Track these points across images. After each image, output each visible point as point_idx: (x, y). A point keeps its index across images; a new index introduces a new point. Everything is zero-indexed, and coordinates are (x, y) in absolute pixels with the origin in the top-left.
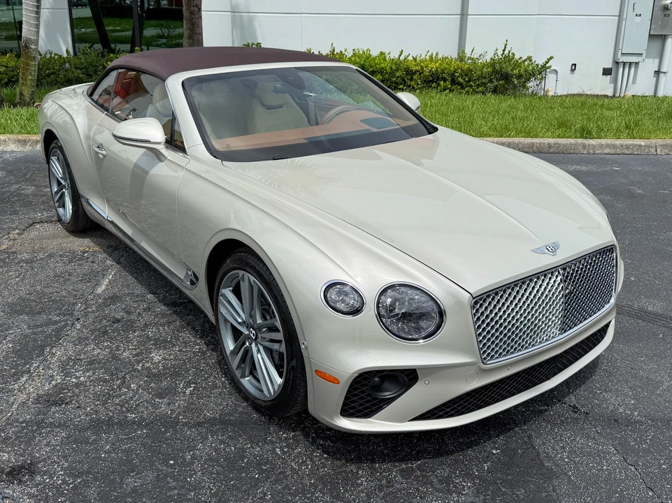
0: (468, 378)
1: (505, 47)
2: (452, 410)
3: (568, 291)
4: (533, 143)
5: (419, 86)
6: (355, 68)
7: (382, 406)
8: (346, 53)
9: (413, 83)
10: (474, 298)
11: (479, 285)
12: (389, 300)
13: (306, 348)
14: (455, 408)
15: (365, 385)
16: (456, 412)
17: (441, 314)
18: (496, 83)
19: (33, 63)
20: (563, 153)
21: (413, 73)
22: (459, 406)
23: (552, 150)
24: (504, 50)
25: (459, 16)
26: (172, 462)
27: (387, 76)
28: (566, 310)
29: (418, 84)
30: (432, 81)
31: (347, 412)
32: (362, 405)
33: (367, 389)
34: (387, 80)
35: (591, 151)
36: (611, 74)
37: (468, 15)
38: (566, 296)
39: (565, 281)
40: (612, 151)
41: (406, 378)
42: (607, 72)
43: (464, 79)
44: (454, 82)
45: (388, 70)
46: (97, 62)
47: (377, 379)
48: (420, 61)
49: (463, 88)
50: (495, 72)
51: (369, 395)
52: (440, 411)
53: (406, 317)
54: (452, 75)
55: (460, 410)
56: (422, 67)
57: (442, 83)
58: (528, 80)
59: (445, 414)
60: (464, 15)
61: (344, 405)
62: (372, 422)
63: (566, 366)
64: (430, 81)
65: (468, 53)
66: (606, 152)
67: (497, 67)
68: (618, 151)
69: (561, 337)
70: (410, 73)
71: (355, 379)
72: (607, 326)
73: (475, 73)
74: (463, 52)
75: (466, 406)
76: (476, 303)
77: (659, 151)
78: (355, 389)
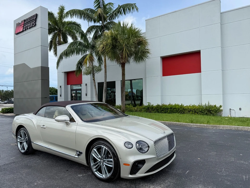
0: (155, 161)
3: (169, 141)
7: (138, 171)
10: (154, 142)
12: (138, 144)
13: (121, 159)
15: (135, 165)
28: (169, 146)
32: (134, 171)
35: (191, 126)
40: (196, 127)
51: (136, 168)
61: (130, 172)
62: (136, 175)
66: (195, 127)
68: (198, 127)
77: (210, 127)
78: (133, 168)
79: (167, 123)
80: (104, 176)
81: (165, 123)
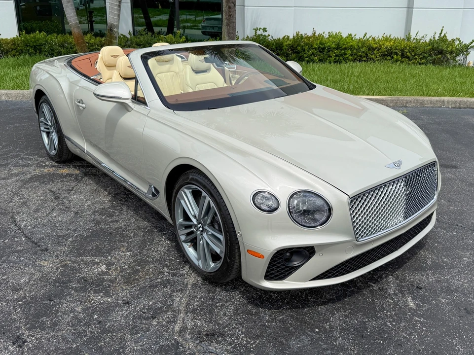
0: (347, 251)
1: (442, 32)
2: (337, 272)
3: (408, 192)
5: (378, 59)
6: (258, 44)
7: (292, 272)
8: (324, 35)
9: (373, 56)
10: (350, 198)
11: (353, 189)
12: (296, 202)
13: (241, 235)
14: (339, 271)
15: (280, 259)
16: (339, 274)
17: (330, 210)
18: (434, 57)
19: (115, 41)
21: (374, 49)
22: (341, 270)
24: (441, 34)
25: (406, 9)
26: (317, 330)
27: (355, 51)
28: (407, 204)
29: (377, 57)
30: (387, 55)
31: (269, 276)
32: (278, 271)
33: (282, 261)
34: (355, 54)
37: (413, 8)
38: (407, 195)
39: (406, 186)
41: (307, 252)
43: (411, 54)
44: (403, 56)
45: (356, 47)
46: (151, 41)
47: (288, 254)
48: (379, 41)
49: (410, 60)
50: (433, 49)
51: (283, 265)
52: (330, 273)
53: (306, 212)
54: (402, 51)
55: (342, 272)
56: (380, 45)
57: (395, 56)
58: (458, 55)
59: (332, 275)
60: (410, 8)
61: (267, 272)
62: (284, 283)
63: (407, 241)
64: (386, 55)
65: (413, 35)
67: (436, 45)
69: (404, 222)
70: (371, 49)
71: (274, 255)
72: (432, 214)
73: (419, 49)
74: (409, 34)
75: (346, 269)
76: (352, 201)
78: (274, 261)
79: (448, 102)
80: (200, 262)
81: (444, 101)
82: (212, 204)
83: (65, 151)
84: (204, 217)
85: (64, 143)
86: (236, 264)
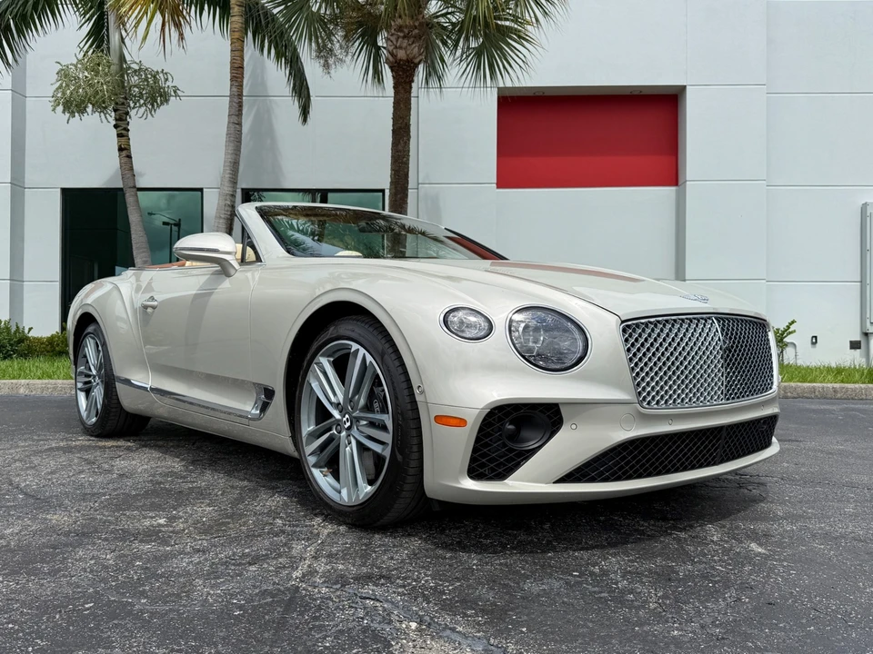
0: (623, 424)
4: (814, 387)
7: (519, 463)
10: (622, 322)
13: (422, 392)
17: (586, 338)
20: (852, 399)
23: (839, 395)
26: (575, 573)
31: (476, 472)
32: (494, 460)
36: (860, 348)
41: (547, 419)
42: (855, 345)
47: (511, 427)
51: (503, 446)
62: (507, 485)
71: (485, 418)
76: (625, 331)
80: (344, 492)
82: (369, 358)
83: (114, 410)
84: (353, 396)
85: (114, 394)
86: (413, 464)
